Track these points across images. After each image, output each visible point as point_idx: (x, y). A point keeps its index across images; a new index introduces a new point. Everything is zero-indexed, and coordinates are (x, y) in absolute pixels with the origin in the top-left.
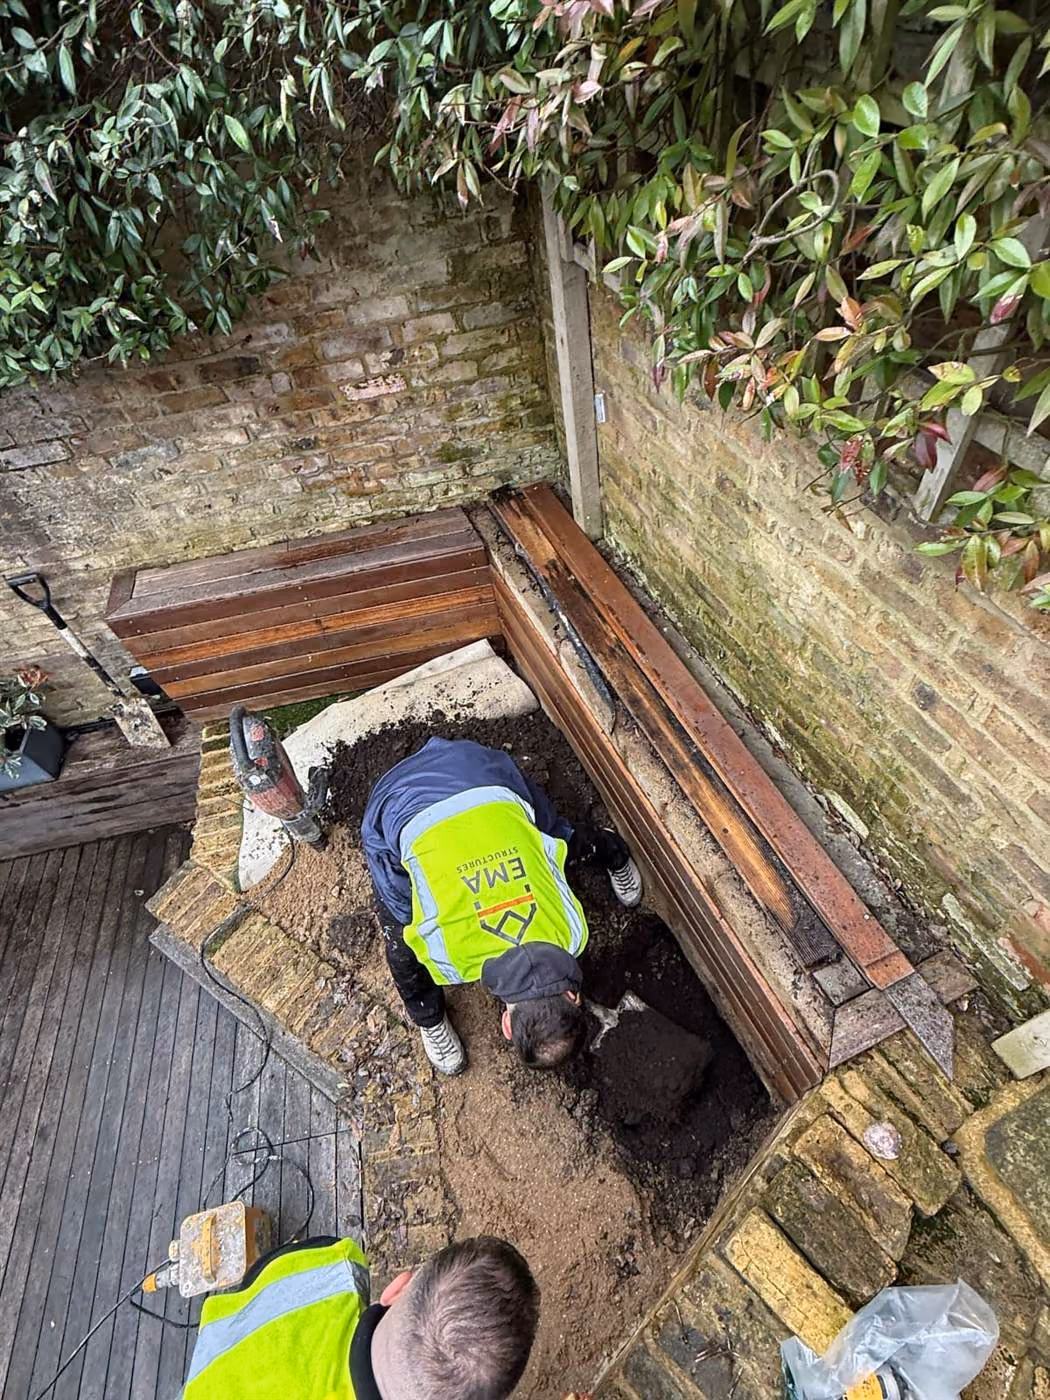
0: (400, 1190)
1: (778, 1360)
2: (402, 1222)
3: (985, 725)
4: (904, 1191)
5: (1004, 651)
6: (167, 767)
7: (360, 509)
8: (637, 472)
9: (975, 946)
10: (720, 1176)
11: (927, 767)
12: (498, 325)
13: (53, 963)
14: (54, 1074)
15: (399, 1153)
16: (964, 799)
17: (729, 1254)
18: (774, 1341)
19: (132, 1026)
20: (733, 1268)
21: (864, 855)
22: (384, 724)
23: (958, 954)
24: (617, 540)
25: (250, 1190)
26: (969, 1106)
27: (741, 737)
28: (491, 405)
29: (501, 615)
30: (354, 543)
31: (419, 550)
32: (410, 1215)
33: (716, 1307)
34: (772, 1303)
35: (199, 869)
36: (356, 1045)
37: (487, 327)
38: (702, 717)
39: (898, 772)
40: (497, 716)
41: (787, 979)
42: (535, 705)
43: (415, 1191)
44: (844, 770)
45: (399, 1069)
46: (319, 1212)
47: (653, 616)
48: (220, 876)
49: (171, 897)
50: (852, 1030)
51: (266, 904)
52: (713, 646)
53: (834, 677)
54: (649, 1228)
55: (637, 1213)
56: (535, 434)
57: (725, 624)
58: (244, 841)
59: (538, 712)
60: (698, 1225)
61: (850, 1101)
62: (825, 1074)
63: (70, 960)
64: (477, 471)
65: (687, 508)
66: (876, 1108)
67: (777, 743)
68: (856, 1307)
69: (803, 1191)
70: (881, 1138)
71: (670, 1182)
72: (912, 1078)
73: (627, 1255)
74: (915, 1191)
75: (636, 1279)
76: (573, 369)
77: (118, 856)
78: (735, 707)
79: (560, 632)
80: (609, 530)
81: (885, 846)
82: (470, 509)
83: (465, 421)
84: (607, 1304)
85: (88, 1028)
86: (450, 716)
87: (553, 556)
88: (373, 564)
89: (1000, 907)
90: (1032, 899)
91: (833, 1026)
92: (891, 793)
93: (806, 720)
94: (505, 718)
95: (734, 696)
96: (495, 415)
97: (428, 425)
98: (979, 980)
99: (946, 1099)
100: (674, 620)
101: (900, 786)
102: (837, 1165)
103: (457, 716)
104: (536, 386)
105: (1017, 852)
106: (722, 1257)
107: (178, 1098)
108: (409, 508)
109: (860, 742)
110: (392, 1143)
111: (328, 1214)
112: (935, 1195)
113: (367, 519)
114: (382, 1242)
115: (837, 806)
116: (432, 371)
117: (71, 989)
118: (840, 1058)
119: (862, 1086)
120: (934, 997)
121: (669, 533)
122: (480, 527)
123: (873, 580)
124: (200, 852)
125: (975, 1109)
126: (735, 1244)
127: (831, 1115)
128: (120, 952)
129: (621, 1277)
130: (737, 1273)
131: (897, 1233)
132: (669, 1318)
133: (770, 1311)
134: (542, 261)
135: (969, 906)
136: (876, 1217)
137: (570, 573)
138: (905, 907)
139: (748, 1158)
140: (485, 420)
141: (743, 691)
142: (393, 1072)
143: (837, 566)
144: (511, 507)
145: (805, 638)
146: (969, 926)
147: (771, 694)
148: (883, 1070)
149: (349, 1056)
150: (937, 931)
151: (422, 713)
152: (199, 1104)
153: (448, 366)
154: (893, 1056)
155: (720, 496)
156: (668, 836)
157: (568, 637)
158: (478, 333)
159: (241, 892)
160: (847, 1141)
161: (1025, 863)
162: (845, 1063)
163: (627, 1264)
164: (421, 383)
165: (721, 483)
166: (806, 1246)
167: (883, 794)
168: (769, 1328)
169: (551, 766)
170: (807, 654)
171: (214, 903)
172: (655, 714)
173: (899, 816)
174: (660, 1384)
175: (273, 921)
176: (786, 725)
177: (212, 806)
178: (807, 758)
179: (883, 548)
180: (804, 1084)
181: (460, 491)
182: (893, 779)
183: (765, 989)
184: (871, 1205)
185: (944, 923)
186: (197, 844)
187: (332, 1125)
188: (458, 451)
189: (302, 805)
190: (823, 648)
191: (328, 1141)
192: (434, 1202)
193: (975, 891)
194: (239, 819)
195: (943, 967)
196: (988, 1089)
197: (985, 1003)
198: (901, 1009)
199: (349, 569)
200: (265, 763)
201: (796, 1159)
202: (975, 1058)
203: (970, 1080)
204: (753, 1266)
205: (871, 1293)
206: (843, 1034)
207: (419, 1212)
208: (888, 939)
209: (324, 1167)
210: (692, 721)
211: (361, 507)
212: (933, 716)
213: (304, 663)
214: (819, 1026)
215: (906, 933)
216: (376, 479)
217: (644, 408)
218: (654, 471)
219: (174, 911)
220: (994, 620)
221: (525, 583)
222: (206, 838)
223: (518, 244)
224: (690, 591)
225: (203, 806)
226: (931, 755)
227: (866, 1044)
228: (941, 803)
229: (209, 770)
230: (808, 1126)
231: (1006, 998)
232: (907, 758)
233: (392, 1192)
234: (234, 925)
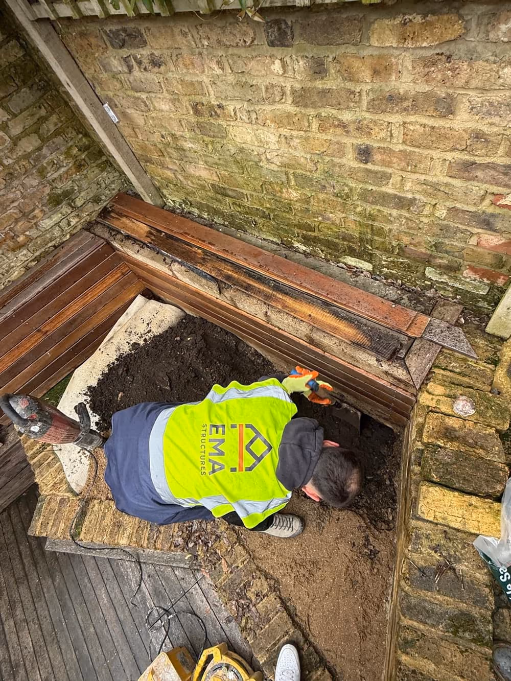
0: (242, 591)
1: (476, 553)
2: (251, 606)
3: (404, 142)
4: (488, 426)
5: (394, 78)
6: (8, 456)
7: (23, 255)
8: (155, 145)
9: (452, 287)
10: (391, 481)
11: (384, 199)
12: (34, 104)
13: (5, 593)
14: (37, 648)
15: (231, 572)
16: (412, 202)
17: (422, 515)
18: (468, 544)
19: (67, 596)
20: (427, 521)
21: (377, 280)
22: (108, 365)
23: (446, 298)
24: (173, 199)
25: (167, 641)
26: (491, 366)
27: (286, 257)
28: (62, 158)
29: (139, 277)
30: (32, 277)
31: (71, 261)
32: (253, 599)
33: (430, 547)
34: (457, 526)
35: (48, 497)
36: (180, 533)
37: (28, 108)
38: (260, 258)
39: (372, 217)
40: (166, 329)
41: (372, 361)
42: (182, 314)
43: (249, 586)
44: (344, 239)
45: (209, 531)
46: (210, 628)
47: (211, 226)
48: (63, 494)
49: (41, 521)
50: (417, 363)
51: (96, 493)
52: (247, 222)
53: (312, 185)
54: (372, 527)
55: (363, 523)
56: (98, 166)
57: (247, 203)
58: (65, 468)
59: (187, 316)
60: (394, 509)
61: (438, 397)
62: (415, 396)
63: (14, 585)
64: (79, 203)
65: (190, 145)
66: (452, 393)
67: (305, 251)
68: (499, 499)
69: (440, 458)
70: (463, 407)
71: (370, 499)
72: (458, 370)
73: (369, 547)
74: (493, 422)
75: (379, 555)
76: (85, 100)
77: (13, 516)
78: (275, 246)
79: (168, 260)
80: (165, 196)
81: (383, 266)
82: (89, 227)
83: (52, 175)
84: (373, 577)
85: (42, 612)
86: (142, 342)
87: (147, 229)
88: (48, 281)
89: (457, 254)
90: (472, 234)
91: (407, 369)
92: (373, 234)
93: (312, 225)
94: (170, 328)
95: (272, 242)
96: (68, 165)
97: (32, 186)
98: (462, 304)
99: (480, 370)
100: (222, 222)
101: (376, 224)
102: (448, 434)
103: (145, 340)
104: (81, 136)
105: (453, 211)
106: (419, 519)
107: (110, 616)
108: (54, 242)
109: (344, 215)
110: (225, 570)
111: (214, 626)
112: (504, 418)
113: (33, 260)
114: (247, 623)
115: (350, 263)
116: (12, 150)
117: (23, 599)
118: (420, 382)
119: (439, 387)
120: (447, 325)
121: (191, 170)
122: (98, 234)
123: (302, 97)
124: (45, 488)
125: (496, 366)
126: (423, 509)
127: (432, 411)
128: (41, 564)
129: (372, 559)
130: (431, 522)
131: (497, 448)
132: (410, 569)
133: (458, 530)
134: (33, 48)
135: (440, 266)
136: (482, 447)
137: (160, 232)
138: (409, 292)
139: (399, 464)
140: (63, 169)
141: (274, 236)
142: (207, 534)
143: (279, 106)
144: (113, 218)
145: (287, 174)
146: (444, 279)
147: (288, 225)
148: (443, 375)
149: (180, 541)
150: (430, 293)
151: (126, 349)
152: (123, 612)
153: (20, 143)
154: (444, 365)
155: (201, 120)
156: (276, 329)
157: (174, 261)
158: (25, 113)
159: (78, 495)
160: (447, 419)
161: (461, 215)
162: (423, 383)
163: (371, 551)
164: (10, 161)
165: (197, 112)
166: (457, 485)
167: (369, 236)
168: (462, 539)
169: (205, 337)
170: (293, 183)
171: (66, 509)
172: (242, 278)
173: (383, 243)
174: (424, 608)
175: (103, 498)
176: (304, 237)
177: (39, 461)
178: (323, 248)
179: (296, 67)
180: (407, 409)
181: (77, 220)
182: (370, 222)
183: (364, 374)
184: (476, 443)
185: (431, 287)
186: (41, 484)
187: (193, 580)
188: (59, 195)
189: (79, 429)
190: (299, 171)
191: (195, 589)
192: (262, 585)
193: (440, 255)
194: (56, 459)
195: (442, 308)
196: (495, 353)
197: (471, 314)
198: (435, 340)
199: (36, 291)
200: (36, 416)
201: (427, 445)
202: (481, 342)
203: (485, 354)
204: (437, 514)
205: (502, 488)
206: (414, 369)
207: (257, 595)
208: (409, 311)
209: (199, 602)
210: (256, 263)
211: (25, 255)
212: (374, 163)
213: (47, 358)
214: (400, 373)
215: (416, 304)
216: (23, 233)
217: (134, 97)
218: (163, 137)
219: (46, 527)
220: (380, 57)
221: (137, 247)
222: (44, 480)
223: (13, 42)
224: (219, 197)
225: (35, 463)
226: (384, 189)
227: (428, 367)
228: (400, 216)
229: (29, 443)
230: (423, 425)
231: (480, 304)
232: (372, 203)
233: (238, 594)
234: (83, 514)
